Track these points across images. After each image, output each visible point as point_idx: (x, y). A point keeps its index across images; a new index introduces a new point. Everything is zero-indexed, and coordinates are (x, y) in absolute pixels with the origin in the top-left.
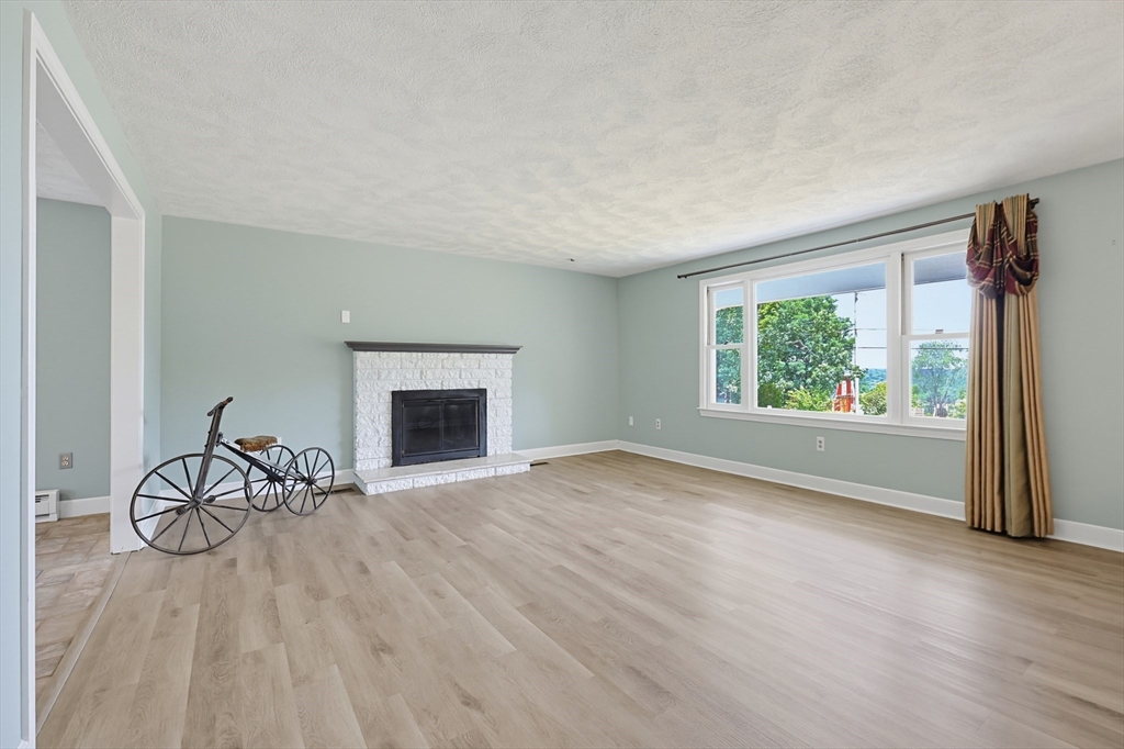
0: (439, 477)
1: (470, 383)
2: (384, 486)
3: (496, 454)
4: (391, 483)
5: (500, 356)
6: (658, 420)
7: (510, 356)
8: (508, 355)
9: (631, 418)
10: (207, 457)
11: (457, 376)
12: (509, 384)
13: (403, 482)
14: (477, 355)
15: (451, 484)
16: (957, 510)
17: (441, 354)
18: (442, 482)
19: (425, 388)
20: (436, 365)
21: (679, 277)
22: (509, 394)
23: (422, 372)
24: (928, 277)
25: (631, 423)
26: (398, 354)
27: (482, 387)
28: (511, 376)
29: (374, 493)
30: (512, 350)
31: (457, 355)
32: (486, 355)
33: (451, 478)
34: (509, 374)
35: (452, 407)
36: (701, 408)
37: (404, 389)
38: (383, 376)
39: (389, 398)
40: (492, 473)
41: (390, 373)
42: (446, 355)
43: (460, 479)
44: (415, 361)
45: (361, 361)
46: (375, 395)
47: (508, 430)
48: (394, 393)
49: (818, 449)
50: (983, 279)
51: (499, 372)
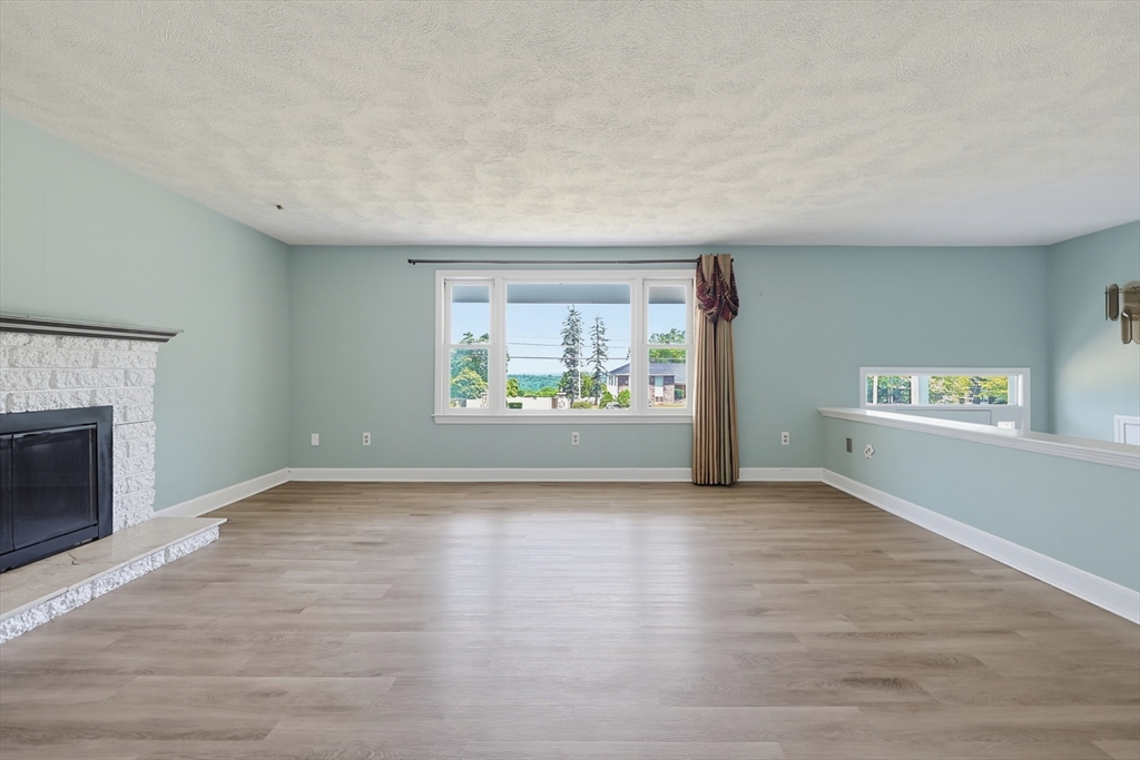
1: (75, 397)
5: (136, 345)
6: (367, 434)
7: (154, 347)
9: (316, 436)
11: (47, 384)
12: (150, 397)
16: (684, 474)
21: (410, 261)
22: (149, 414)
24: (659, 299)
25: (316, 442)
27: (102, 403)
28: (153, 381)
30: (162, 337)
31: (50, 339)
34: (150, 378)
35: (36, 448)
36: (436, 414)
47: (147, 479)
49: (573, 443)
50: (711, 308)
51: (133, 377)
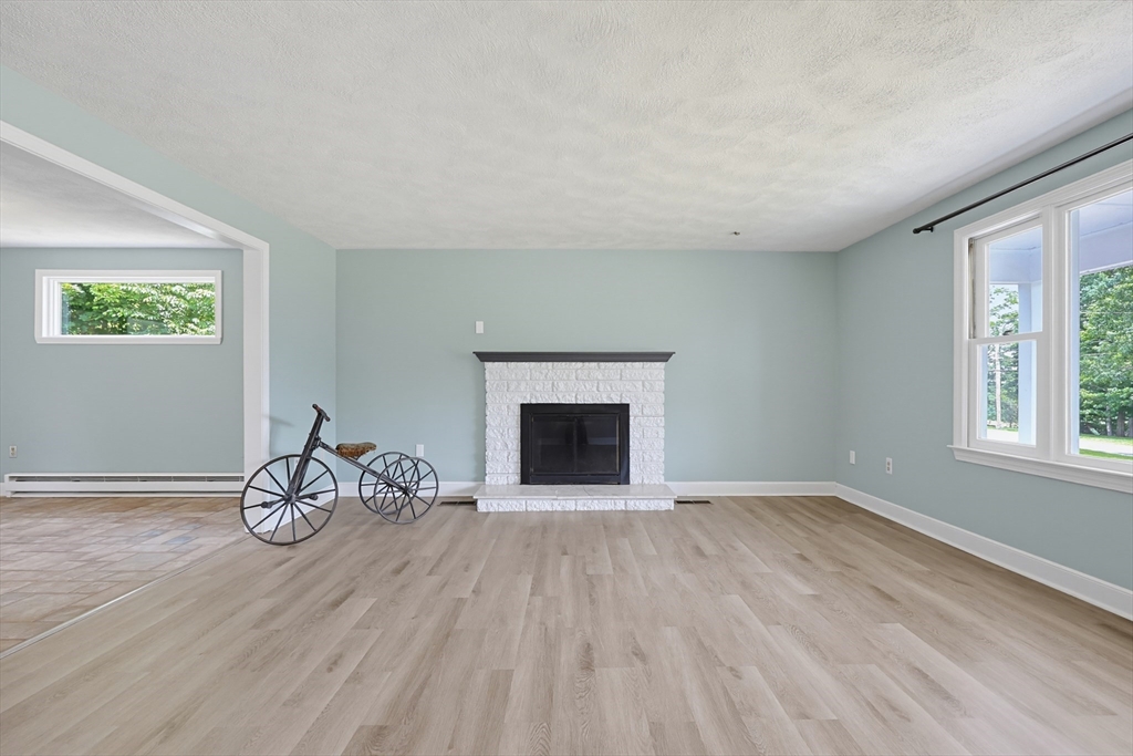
0: (556, 503)
1: (609, 397)
2: (495, 505)
3: (643, 485)
4: (502, 502)
5: (648, 364)
6: (889, 460)
7: (660, 365)
8: (658, 364)
9: (853, 453)
10: (306, 458)
11: (595, 389)
12: (662, 398)
13: (515, 502)
14: (618, 364)
15: (570, 512)
17: (574, 363)
18: (559, 509)
19: (557, 402)
20: (568, 376)
21: (917, 231)
22: (661, 411)
23: (553, 384)
25: (853, 461)
26: (527, 364)
27: (624, 402)
28: (663, 388)
29: (485, 510)
30: (664, 357)
31: (594, 364)
32: (629, 364)
33: (570, 505)
34: (660, 386)
36: (956, 446)
37: (534, 402)
38: (512, 387)
39: (517, 411)
40: (621, 506)
41: (519, 384)
42: (580, 364)
43: (580, 508)
44: (545, 372)
45: (491, 373)
46: (504, 408)
47: (658, 456)
48: (522, 405)
51: (647, 385)
